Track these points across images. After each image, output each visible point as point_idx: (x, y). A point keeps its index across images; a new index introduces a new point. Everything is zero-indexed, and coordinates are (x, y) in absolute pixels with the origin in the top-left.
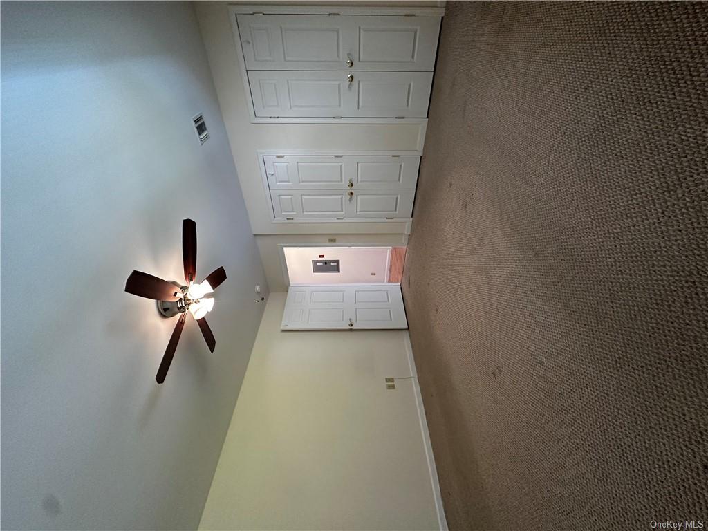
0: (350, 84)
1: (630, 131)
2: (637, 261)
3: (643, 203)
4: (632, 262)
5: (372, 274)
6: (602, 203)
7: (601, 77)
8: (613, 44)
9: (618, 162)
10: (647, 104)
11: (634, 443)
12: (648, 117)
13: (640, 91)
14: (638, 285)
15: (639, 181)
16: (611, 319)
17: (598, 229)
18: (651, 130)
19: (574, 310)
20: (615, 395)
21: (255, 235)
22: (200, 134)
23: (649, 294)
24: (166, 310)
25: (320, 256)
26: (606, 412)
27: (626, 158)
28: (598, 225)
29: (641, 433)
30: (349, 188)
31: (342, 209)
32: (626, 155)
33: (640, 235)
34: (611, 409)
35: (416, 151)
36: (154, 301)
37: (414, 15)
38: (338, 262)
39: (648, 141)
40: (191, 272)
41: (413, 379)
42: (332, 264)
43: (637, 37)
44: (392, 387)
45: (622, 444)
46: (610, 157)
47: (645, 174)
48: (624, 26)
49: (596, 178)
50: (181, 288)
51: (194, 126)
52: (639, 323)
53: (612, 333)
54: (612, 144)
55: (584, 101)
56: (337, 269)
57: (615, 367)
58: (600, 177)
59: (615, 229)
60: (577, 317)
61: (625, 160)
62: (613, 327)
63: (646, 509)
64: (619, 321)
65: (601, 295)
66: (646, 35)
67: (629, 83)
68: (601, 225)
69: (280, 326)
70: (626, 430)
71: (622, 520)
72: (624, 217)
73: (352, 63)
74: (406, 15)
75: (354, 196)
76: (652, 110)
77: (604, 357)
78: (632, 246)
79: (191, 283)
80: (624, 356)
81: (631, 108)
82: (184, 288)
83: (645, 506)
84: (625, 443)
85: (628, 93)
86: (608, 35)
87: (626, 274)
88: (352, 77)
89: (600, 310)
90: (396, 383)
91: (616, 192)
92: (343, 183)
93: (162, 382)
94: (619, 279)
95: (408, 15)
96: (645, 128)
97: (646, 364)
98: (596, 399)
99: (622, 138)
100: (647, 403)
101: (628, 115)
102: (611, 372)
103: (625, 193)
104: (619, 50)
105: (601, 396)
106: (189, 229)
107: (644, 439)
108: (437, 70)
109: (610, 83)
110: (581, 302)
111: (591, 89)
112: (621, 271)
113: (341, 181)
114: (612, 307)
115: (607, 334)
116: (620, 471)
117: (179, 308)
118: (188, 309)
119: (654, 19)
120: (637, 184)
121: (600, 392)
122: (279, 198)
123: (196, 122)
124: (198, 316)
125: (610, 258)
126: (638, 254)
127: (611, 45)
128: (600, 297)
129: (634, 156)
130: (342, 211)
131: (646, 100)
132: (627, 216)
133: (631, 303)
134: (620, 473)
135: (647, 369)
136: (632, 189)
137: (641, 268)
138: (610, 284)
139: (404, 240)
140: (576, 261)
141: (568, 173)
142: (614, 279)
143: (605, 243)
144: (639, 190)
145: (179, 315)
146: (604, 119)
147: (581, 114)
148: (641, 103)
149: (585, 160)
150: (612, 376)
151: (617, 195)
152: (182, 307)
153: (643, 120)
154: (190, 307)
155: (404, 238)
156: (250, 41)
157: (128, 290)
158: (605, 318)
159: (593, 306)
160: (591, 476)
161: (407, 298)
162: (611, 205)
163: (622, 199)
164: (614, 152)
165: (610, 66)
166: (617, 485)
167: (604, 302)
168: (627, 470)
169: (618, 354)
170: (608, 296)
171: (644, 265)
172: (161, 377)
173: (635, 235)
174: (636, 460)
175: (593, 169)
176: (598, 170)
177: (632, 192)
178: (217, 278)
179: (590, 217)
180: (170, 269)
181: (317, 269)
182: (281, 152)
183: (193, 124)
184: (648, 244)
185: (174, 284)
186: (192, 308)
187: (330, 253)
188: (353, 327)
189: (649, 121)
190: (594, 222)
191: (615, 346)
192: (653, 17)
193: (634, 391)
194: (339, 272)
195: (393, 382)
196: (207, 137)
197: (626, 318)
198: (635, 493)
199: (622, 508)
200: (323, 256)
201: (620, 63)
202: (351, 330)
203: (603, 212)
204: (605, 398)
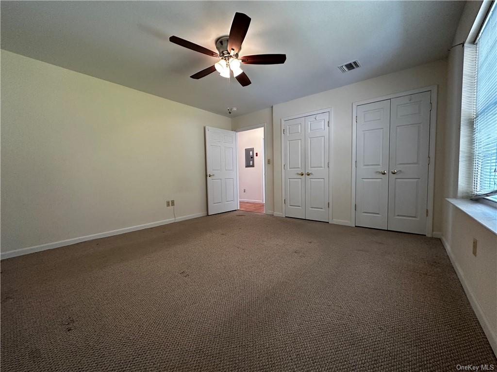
0: (380, 173)
1: (354, 356)
2: (268, 361)
3: (307, 365)
4: (267, 359)
5: (244, 190)
6: (305, 339)
7: (389, 337)
8: (411, 344)
9: (333, 348)
10: (372, 366)
11: (148, 361)
12: (364, 367)
13: (380, 362)
14: (253, 362)
15: (321, 362)
16: (228, 346)
17: (288, 337)
18: (356, 369)
19: (232, 323)
20: (178, 349)
21: (272, 107)
22: (347, 66)
23: (247, 369)
24: (221, 43)
25: (257, 154)
26: (166, 344)
27: (336, 354)
28: (290, 337)
29: (155, 366)
30: (306, 173)
31: (291, 168)
32: (338, 354)
33: (286, 363)
34: (169, 347)
35: (332, 219)
36: (228, 34)
37: (427, 215)
38: (253, 166)
39: (348, 367)
40: (249, 61)
41: (173, 219)
42: (251, 162)
43: (417, 359)
44: (168, 205)
45: (146, 354)
46: (336, 344)
47: (326, 365)
48: (423, 351)
49: (322, 336)
50: (237, 54)
51: (351, 61)
52: (228, 363)
53: (219, 347)
54: (344, 345)
55: (372, 327)
56: (248, 166)
57: (197, 349)
58: (322, 338)
59: (289, 348)
60: (227, 324)
61: (334, 353)
62: (223, 347)
63: (106, 369)
64: (228, 351)
65: (244, 339)
66: (418, 365)
67: (386, 355)
68: (290, 339)
69: (208, 126)
70: (156, 356)
71: (96, 355)
72: (297, 353)
73: (394, 173)
74: (427, 210)
75: (300, 177)
76: (369, 369)
77: (203, 342)
78: (278, 359)
79: (241, 61)
80: (205, 354)
81: (369, 356)
82: (237, 55)
83: (107, 369)
84: (147, 356)
85: (379, 354)
86: (417, 341)
87: (259, 355)
88: (384, 174)
89: (234, 339)
90: (171, 207)
91: (313, 348)
92: (310, 169)
93: (170, 41)
94: (256, 351)
95: (427, 212)
96: (356, 365)
97: (201, 368)
98: (175, 338)
99: (349, 351)
100: (175, 369)
101: (364, 355)
102: (193, 346)
103: (313, 354)
104: (407, 348)
105: (177, 341)
106: (279, 59)
107: (152, 368)
108: (388, 232)
109: (385, 343)
110: (238, 328)
111: (381, 331)
112: (261, 351)
113: (311, 167)
114: (236, 347)
115: (218, 344)
116: (128, 353)
117: (223, 52)
118: (222, 59)
119: (429, 369)
120: (319, 361)
121: (179, 340)
122: (299, 124)
123: (355, 63)
124: (217, 66)
125: (269, 345)
126: (273, 362)
127: (410, 343)
128: (242, 339)
129: (337, 358)
130: (290, 168)
131: (375, 365)
132: (298, 355)
133: (240, 358)
134: (127, 353)
135: (198, 369)
136: (316, 357)
137: (264, 364)
138: (252, 345)
139: (270, 212)
140: (265, 324)
141: (323, 318)
142: (255, 348)
143: (279, 341)
144: (315, 362)
145: (217, 52)
146: (361, 340)
147: (363, 326)
148: (373, 362)
149: (333, 329)
150: (190, 347)
151: (311, 349)
152: (224, 54)
153: (362, 364)
154: (223, 60)
155: (270, 211)
156: (412, 101)
157: (237, 14)
158: (229, 342)
159: (236, 335)
160: (122, 335)
161: (229, 214)
162: (304, 344)
163: (309, 352)
164: (340, 346)
165: (396, 343)
166: (119, 351)
167: (239, 342)
168: (130, 357)
169: (205, 351)
170: (244, 344)
171: (266, 366)
172: (174, 39)
173: (285, 360)
174: (137, 363)
175: (327, 334)
176: (327, 337)
177: (314, 358)
178: (243, 80)
179: (295, 332)
180: (251, 46)
181: (248, 151)
182: (332, 124)
183: (354, 61)
184: (281, 368)
185: (240, 49)
186: (223, 62)
187: (260, 160)
188: (208, 177)
189: (361, 367)
190: (292, 335)
191: (211, 349)
192: (430, 368)
193: (182, 361)
194: (246, 167)
195: (172, 205)
196: (344, 71)
197: (231, 356)
198: (115, 362)
199: (104, 354)
200: (257, 155)
201: (398, 349)
202: (206, 176)
203: (299, 340)
204: (176, 343)
